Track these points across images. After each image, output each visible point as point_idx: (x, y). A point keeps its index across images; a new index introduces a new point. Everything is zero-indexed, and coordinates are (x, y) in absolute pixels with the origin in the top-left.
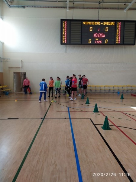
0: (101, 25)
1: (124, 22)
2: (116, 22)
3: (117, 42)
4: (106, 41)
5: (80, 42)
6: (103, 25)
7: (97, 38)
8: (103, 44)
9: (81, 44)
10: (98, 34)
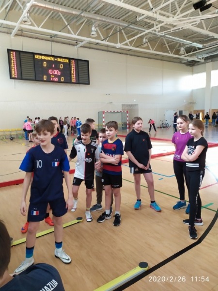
0: (55, 61)
1: (77, 60)
2: (70, 59)
3: (73, 81)
4: (62, 79)
5: (34, 78)
6: (57, 61)
7: (53, 75)
8: (59, 82)
9: (36, 80)
10: (53, 70)
